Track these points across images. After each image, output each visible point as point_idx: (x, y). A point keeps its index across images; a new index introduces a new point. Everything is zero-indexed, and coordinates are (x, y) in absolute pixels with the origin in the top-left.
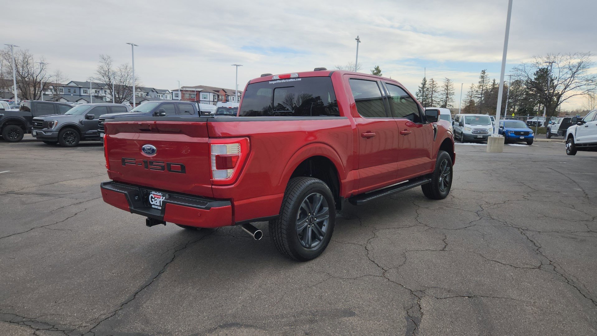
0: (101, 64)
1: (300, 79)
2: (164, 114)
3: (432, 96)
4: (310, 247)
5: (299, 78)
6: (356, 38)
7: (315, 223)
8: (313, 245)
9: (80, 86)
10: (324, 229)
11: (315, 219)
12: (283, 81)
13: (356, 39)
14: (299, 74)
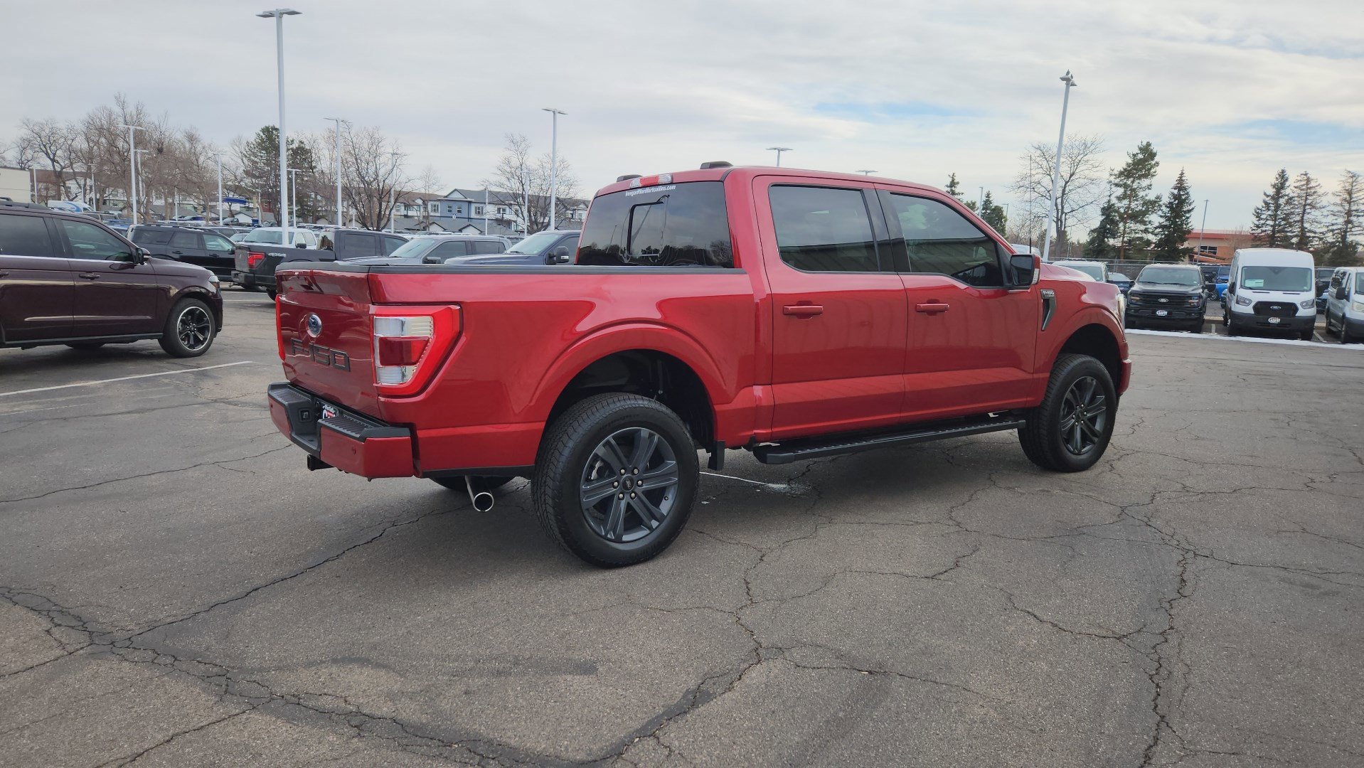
0: (508, 154)
1: (673, 187)
2: (567, 257)
3: (1302, 217)
4: (619, 540)
5: (672, 183)
6: (1064, 75)
7: (639, 490)
8: (625, 538)
9: (469, 199)
10: (665, 506)
11: (640, 482)
12: (648, 190)
13: (1063, 79)
14: (673, 176)
